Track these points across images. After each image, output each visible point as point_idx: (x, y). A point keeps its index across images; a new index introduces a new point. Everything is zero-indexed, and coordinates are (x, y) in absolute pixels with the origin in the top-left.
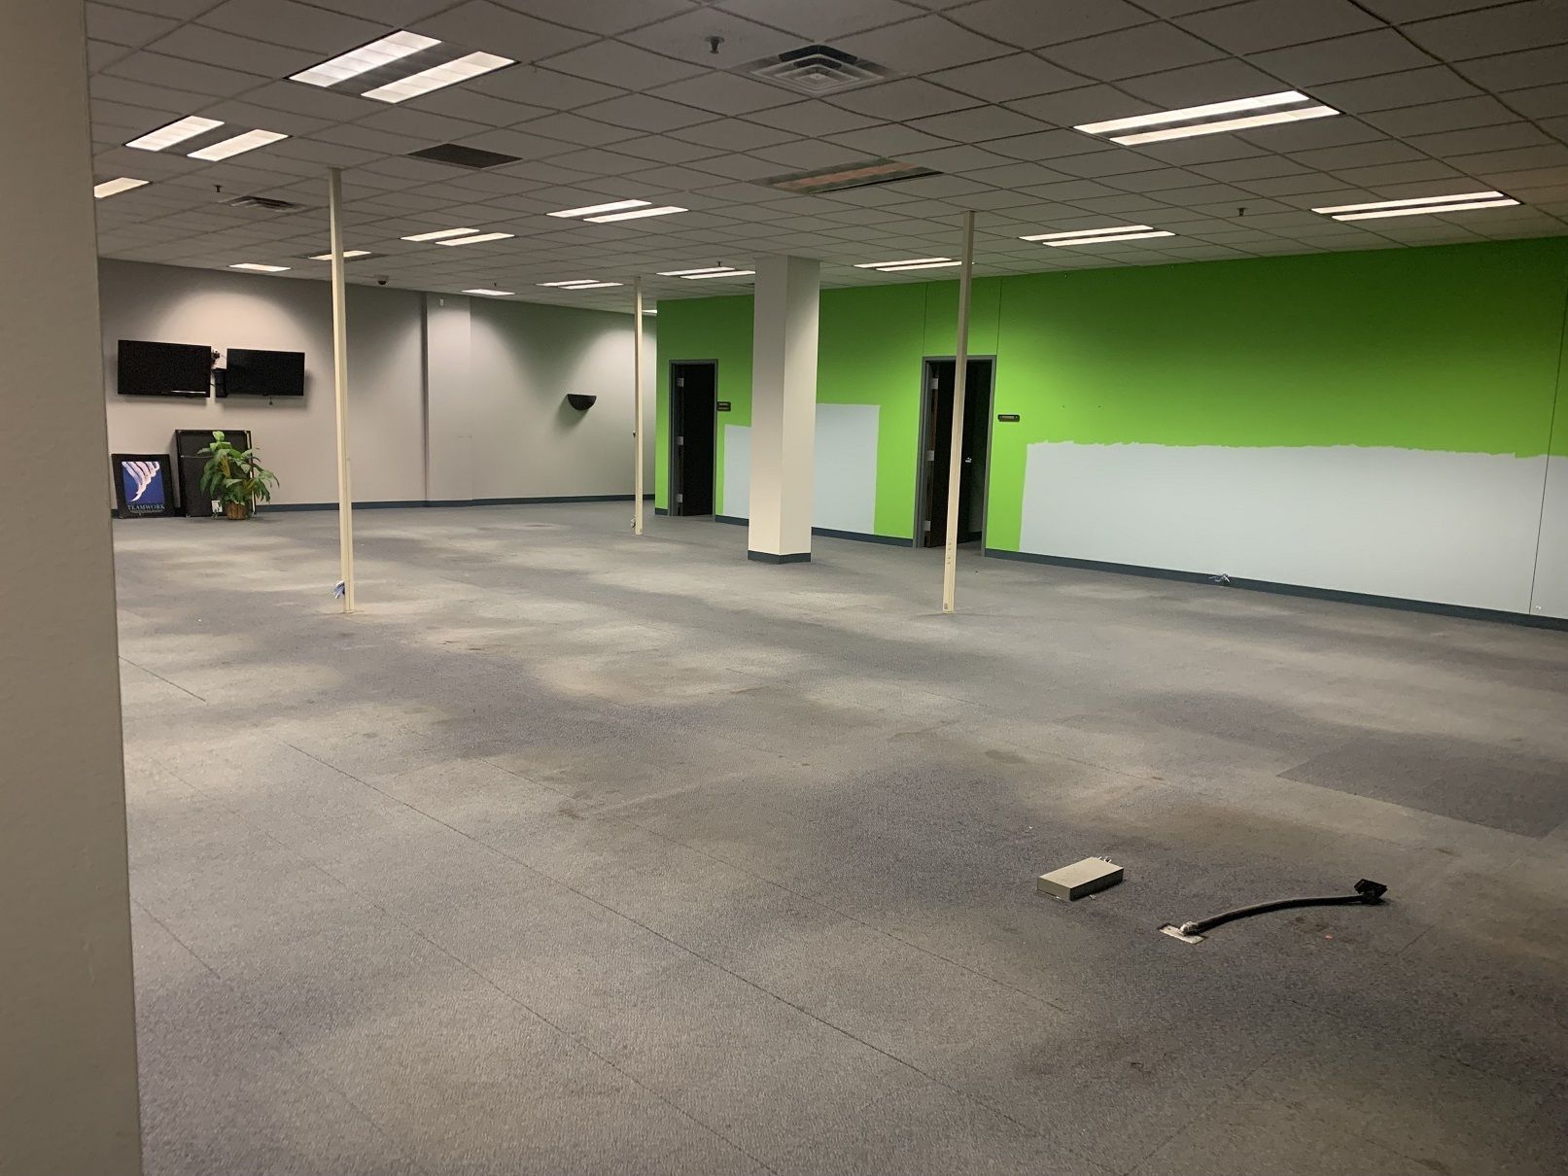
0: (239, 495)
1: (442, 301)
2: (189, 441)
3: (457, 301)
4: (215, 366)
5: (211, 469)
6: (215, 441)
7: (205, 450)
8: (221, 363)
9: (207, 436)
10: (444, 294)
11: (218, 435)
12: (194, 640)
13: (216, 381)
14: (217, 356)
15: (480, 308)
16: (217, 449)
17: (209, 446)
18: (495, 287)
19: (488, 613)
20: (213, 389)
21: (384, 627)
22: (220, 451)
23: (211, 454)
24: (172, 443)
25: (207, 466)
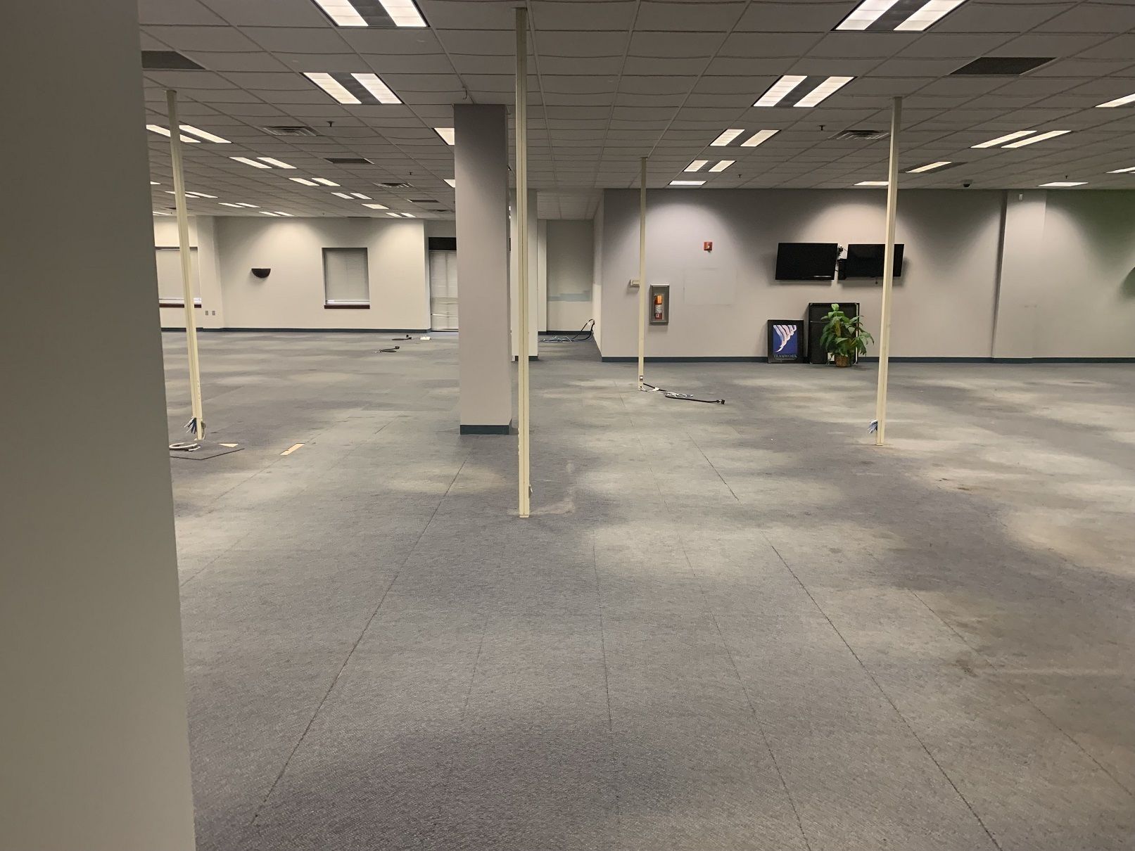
0: (845, 350)
1: (1021, 195)
2: (818, 310)
3: (1033, 194)
4: (840, 257)
5: (827, 331)
6: (832, 310)
7: (826, 317)
8: (844, 255)
9: (828, 306)
10: (1022, 190)
11: (835, 307)
12: (760, 453)
13: (839, 269)
14: (841, 250)
15: (1055, 198)
16: (833, 316)
17: (827, 315)
18: (1067, 179)
19: (991, 458)
20: (836, 274)
21: (899, 460)
22: (835, 318)
23: (829, 320)
24: (806, 313)
25: (825, 329)
